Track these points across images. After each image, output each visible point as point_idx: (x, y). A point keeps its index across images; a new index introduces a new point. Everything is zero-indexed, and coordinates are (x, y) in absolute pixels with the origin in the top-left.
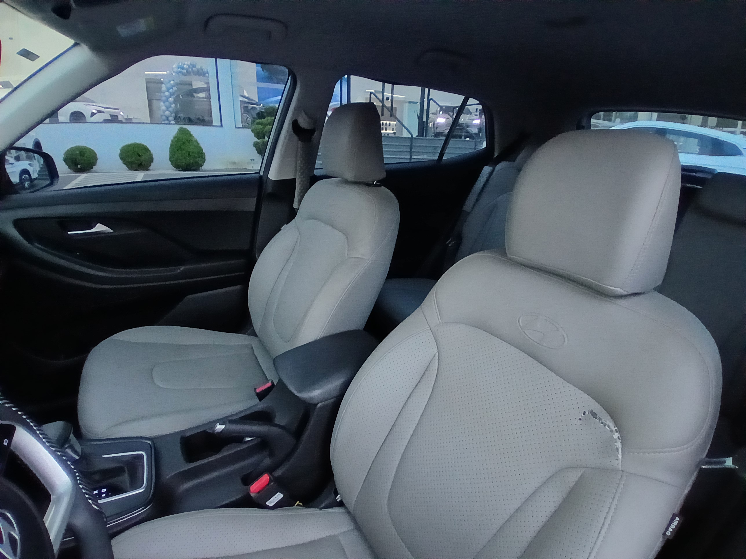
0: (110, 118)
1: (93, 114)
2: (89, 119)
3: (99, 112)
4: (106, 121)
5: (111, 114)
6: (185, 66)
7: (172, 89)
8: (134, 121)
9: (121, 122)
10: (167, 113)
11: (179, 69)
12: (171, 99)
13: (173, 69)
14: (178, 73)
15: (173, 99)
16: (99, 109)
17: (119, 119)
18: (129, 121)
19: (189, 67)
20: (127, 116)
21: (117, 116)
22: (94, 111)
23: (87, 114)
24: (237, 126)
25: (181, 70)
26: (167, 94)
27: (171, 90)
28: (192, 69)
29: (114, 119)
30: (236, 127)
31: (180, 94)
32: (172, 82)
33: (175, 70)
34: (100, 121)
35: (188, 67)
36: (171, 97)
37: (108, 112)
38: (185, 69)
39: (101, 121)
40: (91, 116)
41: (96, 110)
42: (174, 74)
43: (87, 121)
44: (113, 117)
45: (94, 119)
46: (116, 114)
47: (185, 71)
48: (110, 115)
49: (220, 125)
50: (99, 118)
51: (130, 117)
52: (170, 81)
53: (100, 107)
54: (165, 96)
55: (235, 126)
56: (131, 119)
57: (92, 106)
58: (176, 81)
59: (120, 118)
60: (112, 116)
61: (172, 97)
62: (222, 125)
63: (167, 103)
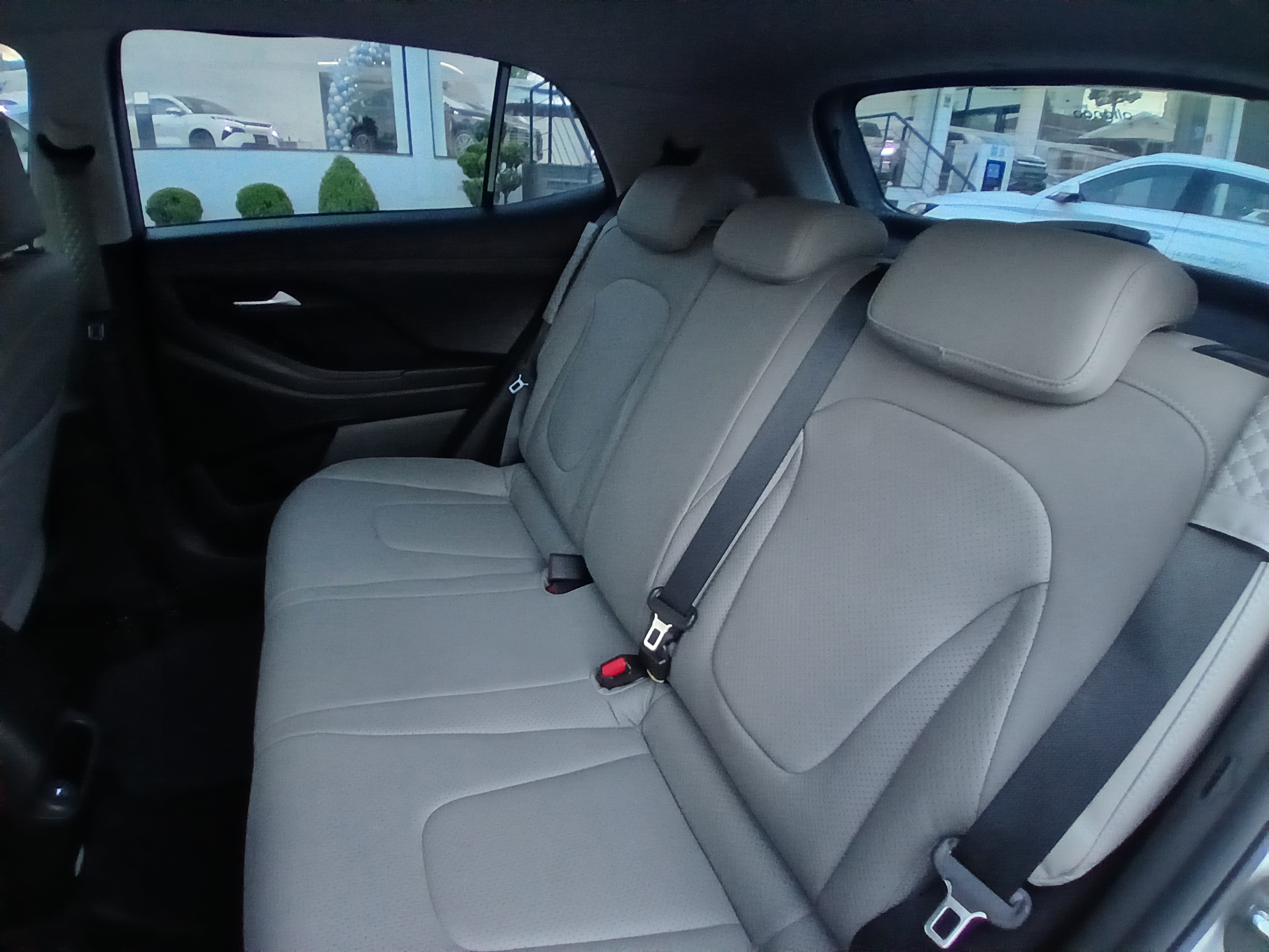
0: (253, 141)
1: (226, 134)
2: (218, 142)
3: (236, 130)
4: (246, 147)
5: (256, 134)
6: (370, 50)
7: (347, 90)
8: (299, 147)
9: (272, 148)
10: (338, 132)
11: (360, 55)
12: (344, 108)
13: (349, 54)
14: (357, 62)
15: (348, 108)
16: (236, 126)
17: (269, 143)
18: (289, 146)
19: (378, 52)
20: (289, 138)
21: (266, 137)
22: (228, 129)
23: (217, 136)
24: (437, 154)
25: (364, 57)
26: (338, 98)
27: (345, 92)
28: (383, 55)
29: (261, 143)
30: (436, 157)
31: (361, 100)
32: (346, 79)
33: (353, 56)
34: (237, 147)
35: (375, 51)
36: (344, 105)
37: (250, 131)
38: (370, 55)
39: (239, 145)
40: (223, 138)
41: (231, 127)
42: (349, 64)
43: (217, 145)
44: (259, 139)
45: (229, 142)
46: (265, 135)
47: (371, 59)
48: (254, 135)
49: (408, 152)
50: (234, 140)
51: (292, 140)
52: (343, 76)
53: (238, 121)
54: (335, 104)
55: (435, 154)
56: (294, 143)
57: (226, 121)
58: (353, 76)
59: (271, 141)
60: (256, 136)
61: (347, 104)
62: (411, 154)
63: (338, 116)
